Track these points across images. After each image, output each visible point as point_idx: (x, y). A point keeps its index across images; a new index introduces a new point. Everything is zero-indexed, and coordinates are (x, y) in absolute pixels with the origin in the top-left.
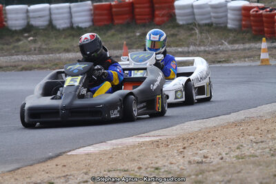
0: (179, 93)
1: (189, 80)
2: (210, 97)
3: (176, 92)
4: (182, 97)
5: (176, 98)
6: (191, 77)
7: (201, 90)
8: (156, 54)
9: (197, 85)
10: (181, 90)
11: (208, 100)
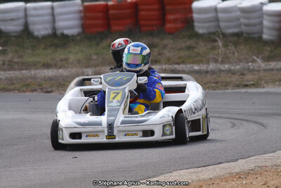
0: (167, 128)
1: (180, 111)
2: (207, 135)
3: (164, 126)
4: (171, 134)
5: (164, 134)
7: (196, 125)
8: (138, 76)
10: (170, 125)
11: (203, 138)
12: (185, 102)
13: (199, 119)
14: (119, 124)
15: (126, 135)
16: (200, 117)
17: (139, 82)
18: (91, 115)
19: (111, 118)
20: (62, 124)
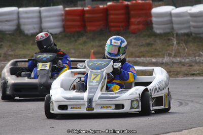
0: (135, 103)
3: (132, 101)
4: (138, 107)
5: (132, 108)
6: (149, 87)
9: (155, 95)
10: (137, 100)
12: (151, 83)
13: (162, 97)
14: (97, 99)
15: (102, 108)
16: (163, 95)
17: (115, 67)
18: (76, 92)
19: (91, 94)
20: (53, 98)
